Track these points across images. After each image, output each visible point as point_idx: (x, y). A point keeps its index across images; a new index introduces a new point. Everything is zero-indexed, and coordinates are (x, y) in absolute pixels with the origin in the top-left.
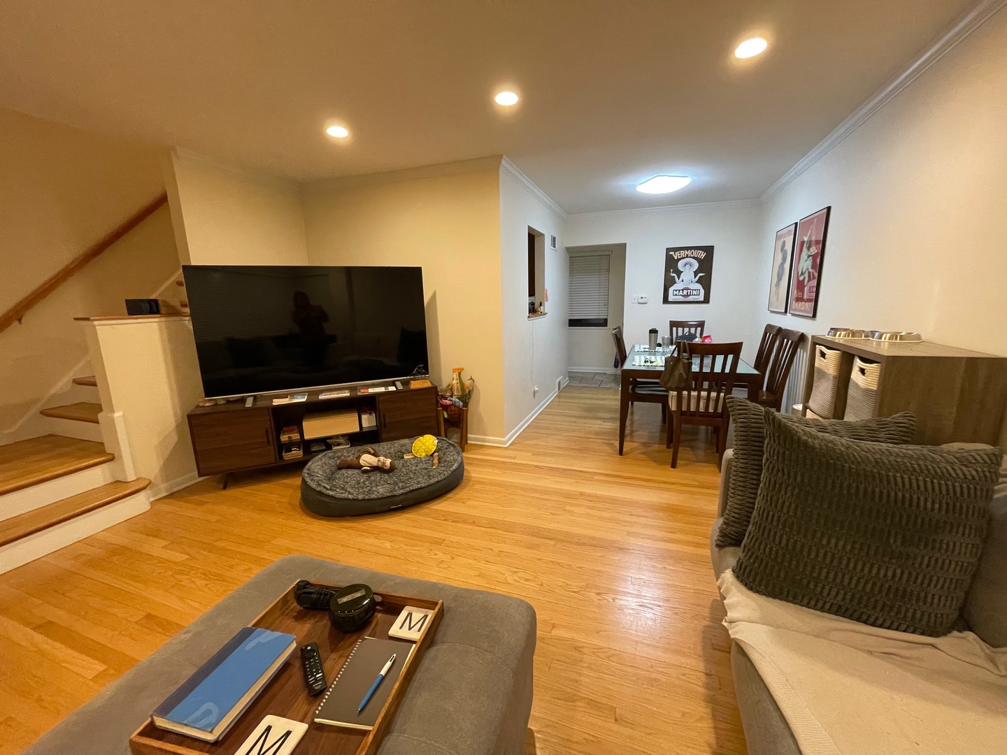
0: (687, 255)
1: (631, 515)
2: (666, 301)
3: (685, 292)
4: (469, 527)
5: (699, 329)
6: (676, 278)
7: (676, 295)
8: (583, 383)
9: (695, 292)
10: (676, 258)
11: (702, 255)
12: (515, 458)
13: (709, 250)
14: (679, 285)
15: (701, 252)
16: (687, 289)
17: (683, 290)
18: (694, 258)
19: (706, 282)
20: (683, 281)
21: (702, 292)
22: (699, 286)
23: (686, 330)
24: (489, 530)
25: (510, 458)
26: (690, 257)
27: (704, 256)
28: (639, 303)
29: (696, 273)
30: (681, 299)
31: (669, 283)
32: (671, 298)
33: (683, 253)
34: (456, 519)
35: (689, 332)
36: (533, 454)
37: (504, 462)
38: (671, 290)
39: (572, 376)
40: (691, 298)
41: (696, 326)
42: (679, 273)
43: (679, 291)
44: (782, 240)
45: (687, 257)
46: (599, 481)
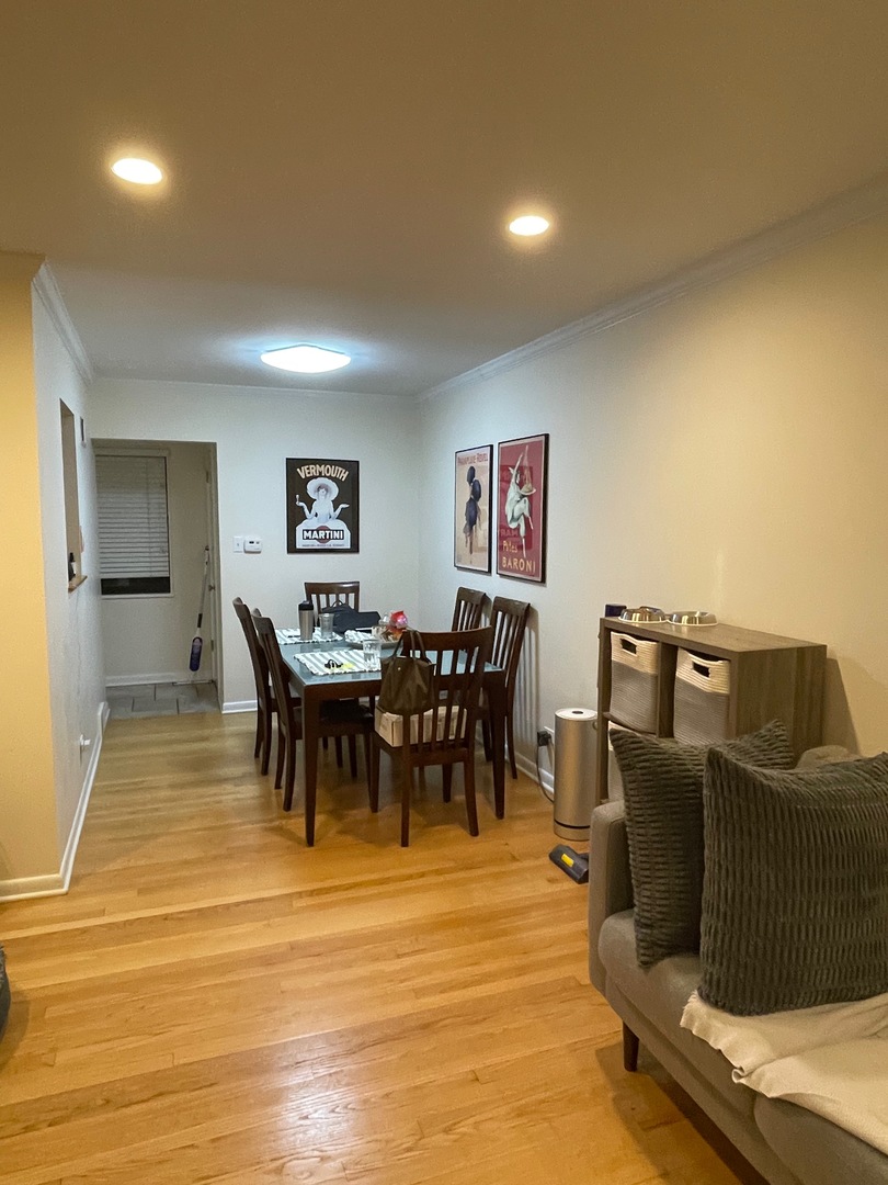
0: (320, 473)
1: (399, 956)
2: (292, 548)
3: (322, 534)
4: (101, 1118)
5: (352, 596)
6: (306, 510)
7: (308, 538)
8: (140, 710)
9: (337, 535)
10: (303, 477)
11: (344, 475)
12: (102, 913)
13: (353, 467)
14: (310, 523)
15: (340, 469)
16: (324, 528)
17: (318, 531)
18: (330, 478)
19: (351, 518)
20: (316, 515)
21: (348, 534)
22: (341, 525)
23: (333, 597)
24: (154, 1104)
25: (89, 915)
26: (325, 476)
27: (345, 476)
28: (246, 552)
29: (336, 503)
30: (316, 545)
31: (295, 517)
32: (300, 544)
33: (314, 470)
34: (57, 1114)
35: (338, 601)
36: (140, 892)
37: (84, 931)
38: (299, 529)
39: (116, 698)
40: (331, 544)
41: (347, 591)
42: (310, 502)
43: (313, 531)
44: (467, 467)
45: (320, 475)
46: (303, 908)
